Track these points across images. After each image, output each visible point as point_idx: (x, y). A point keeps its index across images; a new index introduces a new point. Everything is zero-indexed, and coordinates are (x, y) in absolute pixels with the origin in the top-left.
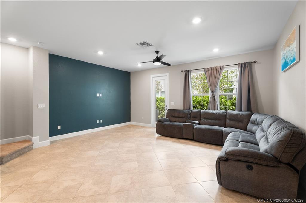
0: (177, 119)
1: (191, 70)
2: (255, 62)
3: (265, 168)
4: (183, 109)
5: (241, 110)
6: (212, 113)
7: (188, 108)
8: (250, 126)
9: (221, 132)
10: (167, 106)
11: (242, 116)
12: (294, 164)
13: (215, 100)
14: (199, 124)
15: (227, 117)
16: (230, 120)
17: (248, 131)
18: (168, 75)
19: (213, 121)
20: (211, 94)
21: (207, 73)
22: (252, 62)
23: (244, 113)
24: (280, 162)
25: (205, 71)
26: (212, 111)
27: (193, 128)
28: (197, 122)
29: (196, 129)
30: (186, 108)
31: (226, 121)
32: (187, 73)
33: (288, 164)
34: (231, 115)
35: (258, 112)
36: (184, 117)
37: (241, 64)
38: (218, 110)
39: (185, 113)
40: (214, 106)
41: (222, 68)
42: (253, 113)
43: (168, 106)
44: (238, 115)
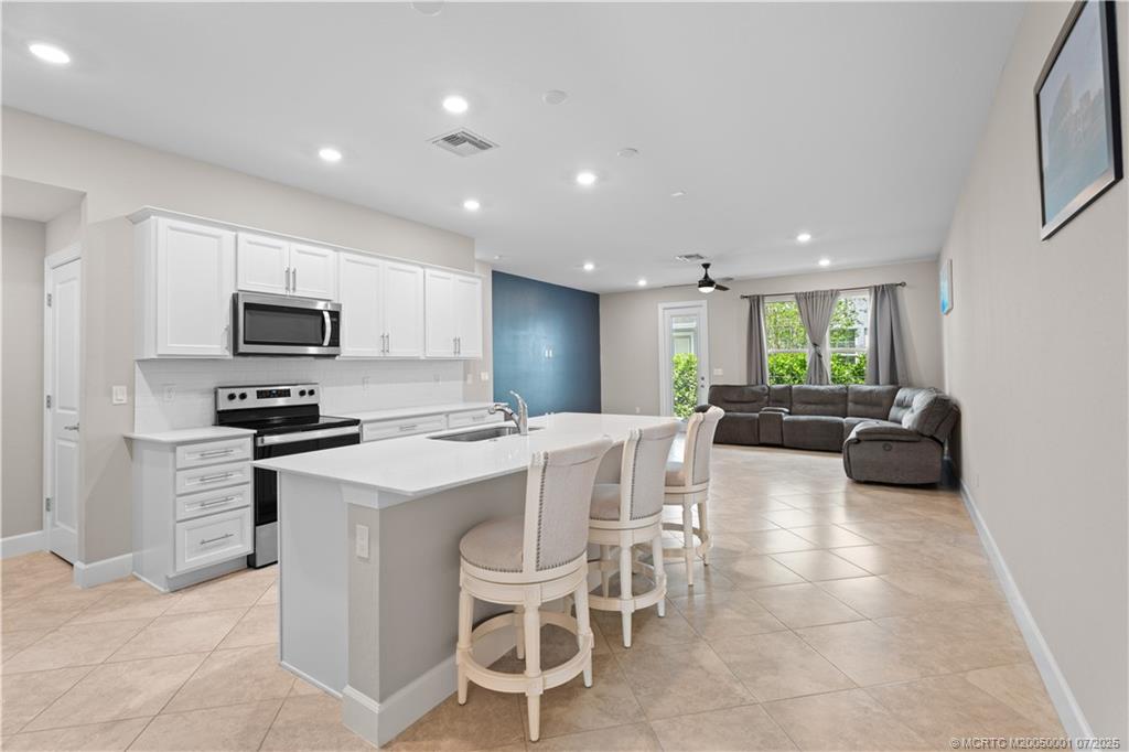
0: (738, 406)
1: (763, 296)
2: (903, 284)
3: (906, 444)
4: (745, 384)
5: (877, 383)
6: (817, 391)
7: (760, 381)
8: (894, 412)
9: (841, 424)
10: (703, 379)
11: (879, 393)
12: (937, 436)
13: (821, 362)
14: (790, 414)
15: (850, 397)
16: (856, 403)
17: (892, 421)
18: (706, 305)
19: (820, 407)
20: (813, 350)
21: (803, 304)
22: (897, 285)
23: (883, 387)
24: (923, 435)
25: (797, 298)
26: (816, 387)
27: (782, 421)
28: (787, 410)
29: (788, 422)
30: (753, 383)
31: (846, 405)
32: (755, 302)
33: (932, 437)
34: (858, 393)
35: (909, 385)
36: (754, 401)
37: (875, 287)
38: (828, 384)
39: (753, 392)
40: (820, 376)
41: (834, 294)
42: (899, 388)
43: (706, 379)
44: (871, 392)
